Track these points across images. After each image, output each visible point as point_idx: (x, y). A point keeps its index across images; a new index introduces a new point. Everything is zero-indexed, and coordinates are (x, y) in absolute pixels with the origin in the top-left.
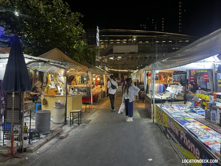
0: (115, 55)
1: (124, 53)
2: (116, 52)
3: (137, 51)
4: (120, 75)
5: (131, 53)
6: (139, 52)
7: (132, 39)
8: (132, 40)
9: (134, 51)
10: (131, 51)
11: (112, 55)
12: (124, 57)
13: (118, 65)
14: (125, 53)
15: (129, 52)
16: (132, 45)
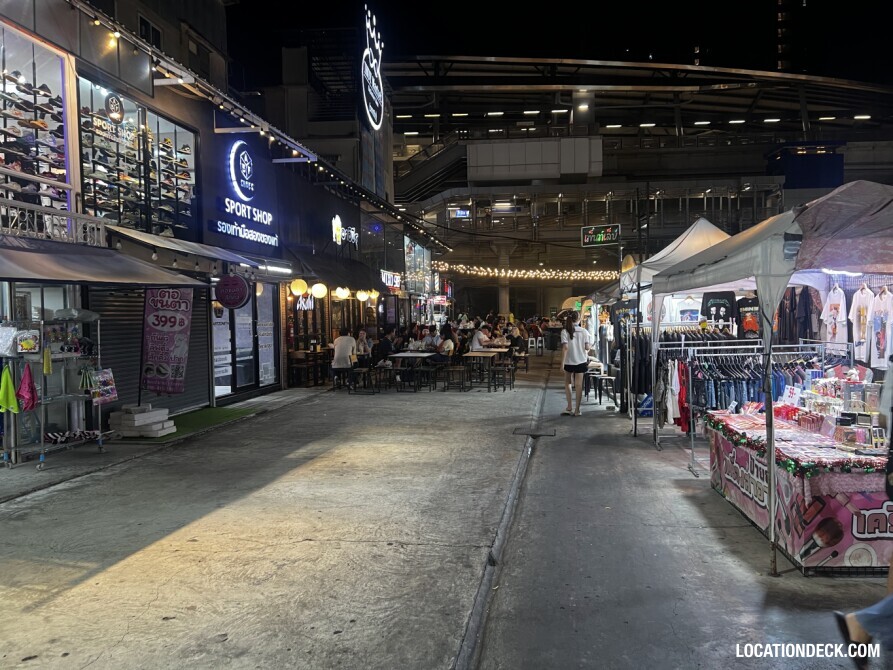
0: (476, 190)
1: (526, 182)
2: (485, 174)
3: (597, 169)
4: (505, 299)
5: (567, 180)
6: (609, 175)
7: (569, 109)
8: (569, 113)
9: (582, 168)
10: (568, 169)
11: (463, 191)
12: (529, 203)
13: (494, 248)
14: (535, 182)
15: (552, 172)
16: (568, 135)
